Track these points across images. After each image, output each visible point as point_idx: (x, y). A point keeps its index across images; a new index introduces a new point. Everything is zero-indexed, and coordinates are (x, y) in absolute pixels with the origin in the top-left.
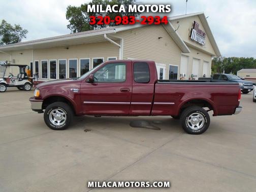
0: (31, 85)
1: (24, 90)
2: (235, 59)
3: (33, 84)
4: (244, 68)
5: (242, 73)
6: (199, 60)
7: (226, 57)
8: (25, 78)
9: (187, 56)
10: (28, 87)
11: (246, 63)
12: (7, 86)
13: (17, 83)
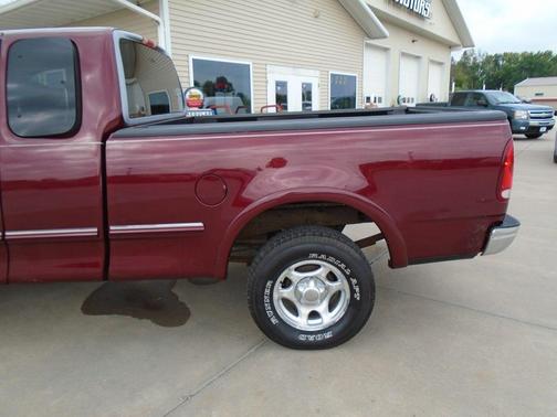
2: (510, 57)
4: (531, 77)
5: (527, 88)
6: (418, 57)
7: (489, 54)
9: (386, 50)
11: (536, 66)
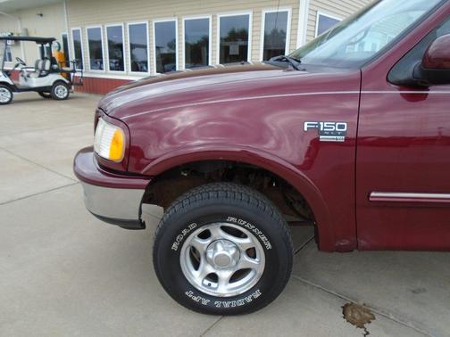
0: (68, 86)
1: (53, 97)
3: (71, 84)
8: (52, 71)
10: (61, 92)
12: (13, 88)
13: (36, 82)
